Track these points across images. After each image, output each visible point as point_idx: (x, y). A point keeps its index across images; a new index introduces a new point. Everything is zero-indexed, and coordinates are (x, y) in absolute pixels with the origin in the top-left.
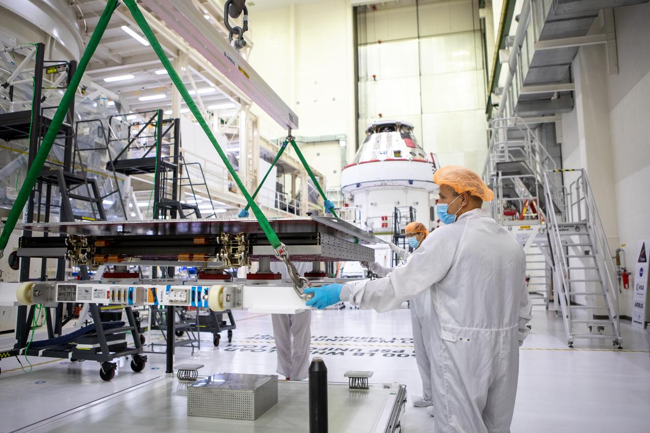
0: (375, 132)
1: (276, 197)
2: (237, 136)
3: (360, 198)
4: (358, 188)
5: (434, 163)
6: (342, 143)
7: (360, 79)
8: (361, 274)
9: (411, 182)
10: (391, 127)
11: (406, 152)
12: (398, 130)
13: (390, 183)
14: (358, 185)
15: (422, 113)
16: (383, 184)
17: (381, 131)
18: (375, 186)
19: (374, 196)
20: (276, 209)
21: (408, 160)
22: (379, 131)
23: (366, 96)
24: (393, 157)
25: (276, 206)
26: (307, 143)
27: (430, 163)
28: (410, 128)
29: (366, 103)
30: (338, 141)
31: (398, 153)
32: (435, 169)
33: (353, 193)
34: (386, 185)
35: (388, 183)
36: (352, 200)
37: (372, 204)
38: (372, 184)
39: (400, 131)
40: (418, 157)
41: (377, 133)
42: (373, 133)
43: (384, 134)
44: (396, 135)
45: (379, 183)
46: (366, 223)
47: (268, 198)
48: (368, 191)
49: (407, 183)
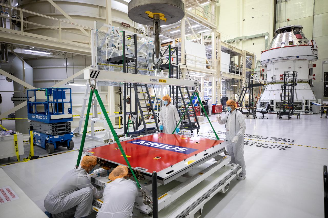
0: (279, 33)
1: (230, 68)
2: (211, 43)
3: (270, 66)
4: (269, 62)
5: (313, 46)
6: (266, 37)
7: (277, 2)
8: (268, 102)
9: (298, 57)
10: (288, 29)
11: (296, 42)
12: (292, 31)
13: (286, 58)
14: (269, 60)
15: (314, 15)
16: (282, 59)
17: (283, 32)
18: (278, 60)
19: (277, 65)
20: (230, 73)
21: (297, 46)
22: (281, 32)
23: (280, 11)
24: (288, 45)
25: (230, 72)
26: (248, 39)
27: (310, 46)
28: (300, 28)
29: (280, 14)
30: (264, 36)
31: (291, 43)
32: (313, 49)
33: (266, 64)
34: (283, 59)
35: (284, 58)
36: (266, 67)
37: (275, 69)
38: (276, 59)
39: (293, 31)
40: (303, 43)
41: (280, 33)
42: (278, 34)
43: (285, 34)
44: (291, 33)
45: (280, 59)
46: (272, 78)
47: (226, 69)
48: (274, 63)
49: (295, 58)
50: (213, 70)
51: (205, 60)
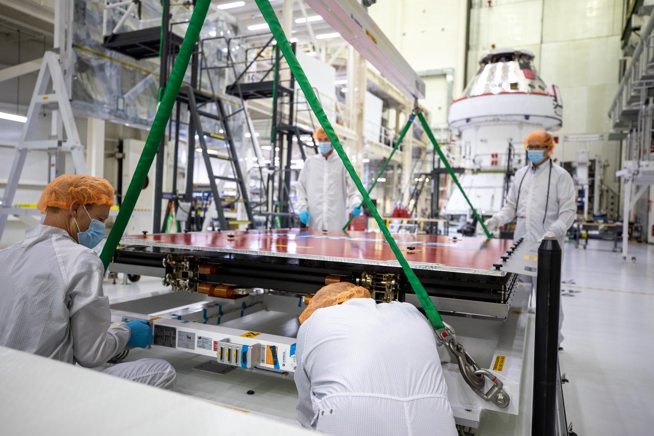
0: (489, 63)
1: (381, 132)
2: (344, 68)
3: (468, 134)
4: (468, 124)
5: (555, 97)
6: (449, 78)
7: (473, 5)
8: (465, 213)
9: (527, 117)
10: (509, 56)
11: (524, 85)
12: (516, 60)
13: (504, 118)
14: (468, 120)
15: (542, 42)
16: (496, 120)
17: (497, 61)
18: (487, 121)
19: (484, 132)
20: (380, 144)
21: (526, 93)
22: (494, 61)
23: (479, 25)
24: (509, 90)
25: (380, 141)
27: (551, 96)
28: (530, 58)
29: (478, 33)
30: (444, 75)
31: (514, 86)
32: (556, 103)
33: (461, 129)
34: (498, 120)
35: (501, 118)
36: (460, 136)
37: (482, 140)
38: (483, 119)
39: (519, 61)
40: (537, 90)
41: (491, 63)
42: (487, 63)
43: (500, 65)
44: (513, 65)
45: (491, 118)
46: (474, 161)
47: (373, 132)
48: (477, 127)
49: (522, 119)
50: (350, 131)
51: (333, 104)
